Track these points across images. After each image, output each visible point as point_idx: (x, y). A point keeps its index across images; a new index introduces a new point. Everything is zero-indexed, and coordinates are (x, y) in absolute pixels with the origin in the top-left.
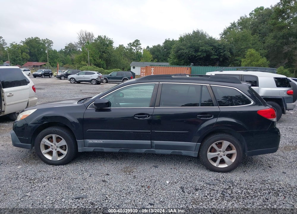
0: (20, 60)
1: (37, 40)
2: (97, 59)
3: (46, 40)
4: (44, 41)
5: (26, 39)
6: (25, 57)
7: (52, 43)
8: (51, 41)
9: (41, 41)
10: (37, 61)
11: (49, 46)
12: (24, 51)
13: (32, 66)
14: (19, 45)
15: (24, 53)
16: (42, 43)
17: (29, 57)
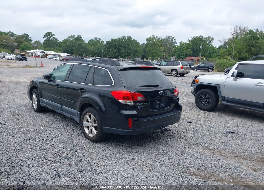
0: (183, 55)
1: (200, 39)
2: (243, 53)
3: (208, 37)
4: (206, 38)
5: (192, 38)
6: (188, 52)
7: (213, 40)
8: (212, 38)
9: (204, 39)
10: (197, 56)
11: (210, 43)
12: (189, 48)
13: (191, 60)
14: (186, 43)
15: (188, 50)
16: (204, 41)
17: (192, 52)
